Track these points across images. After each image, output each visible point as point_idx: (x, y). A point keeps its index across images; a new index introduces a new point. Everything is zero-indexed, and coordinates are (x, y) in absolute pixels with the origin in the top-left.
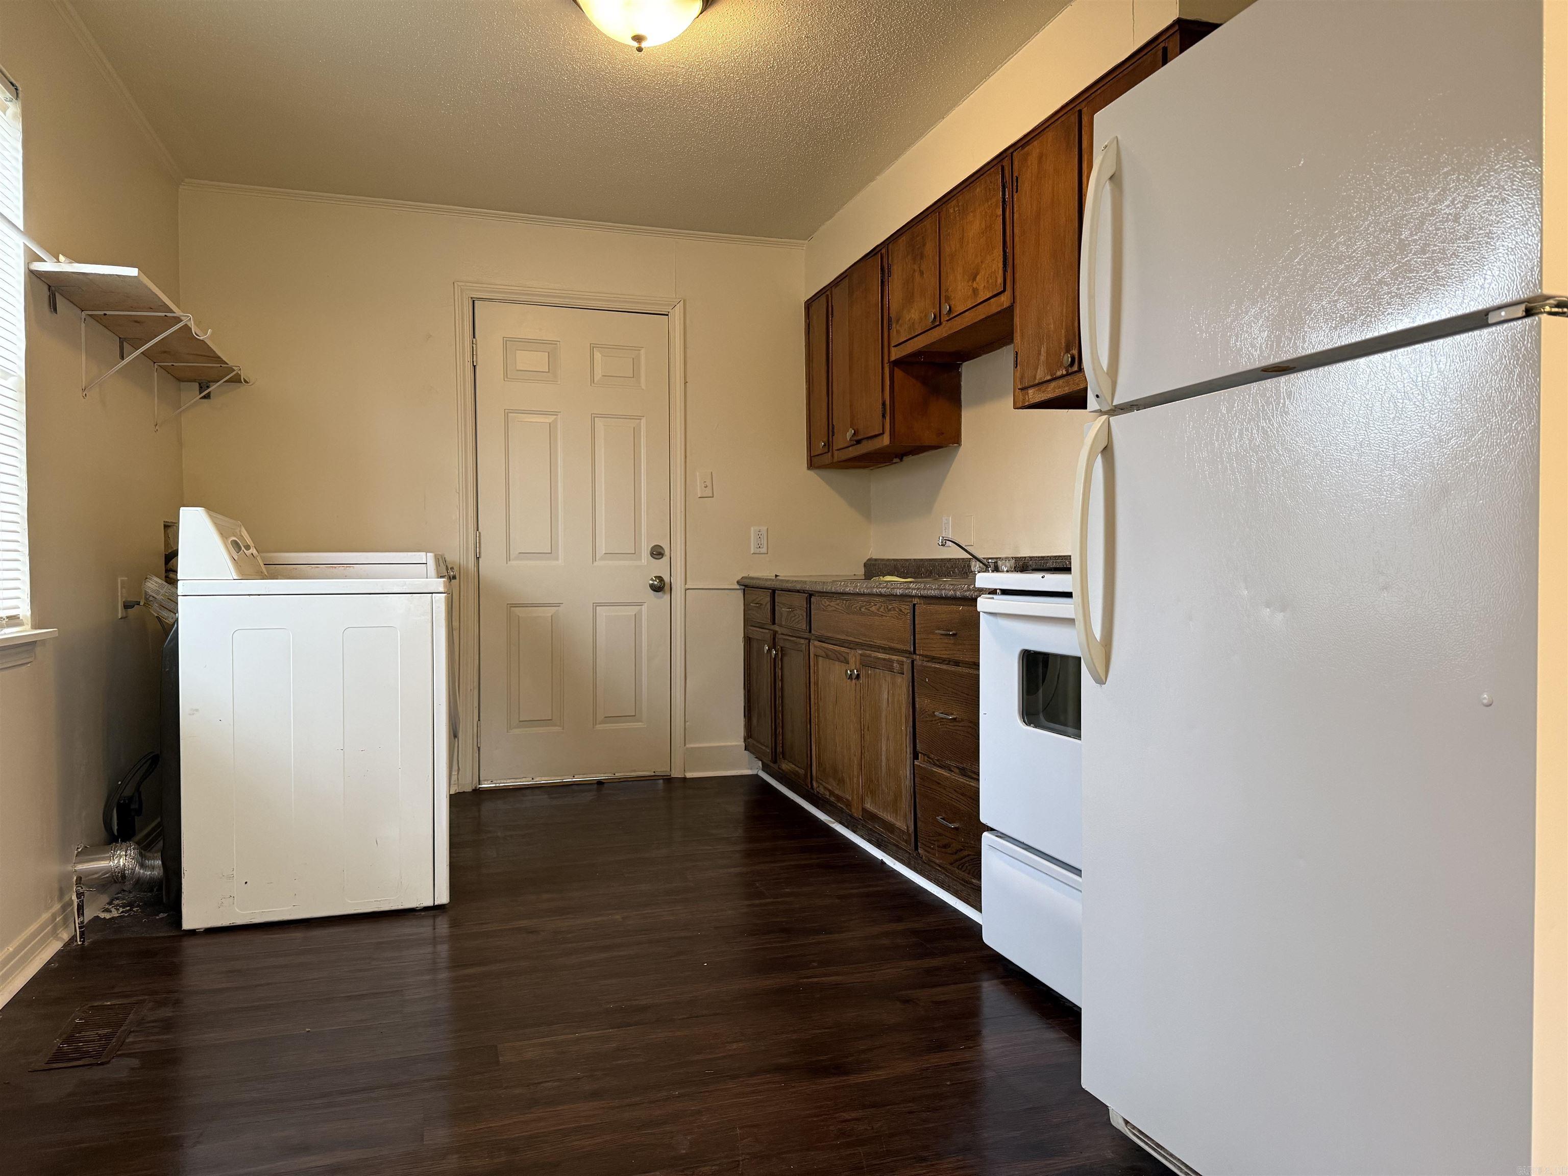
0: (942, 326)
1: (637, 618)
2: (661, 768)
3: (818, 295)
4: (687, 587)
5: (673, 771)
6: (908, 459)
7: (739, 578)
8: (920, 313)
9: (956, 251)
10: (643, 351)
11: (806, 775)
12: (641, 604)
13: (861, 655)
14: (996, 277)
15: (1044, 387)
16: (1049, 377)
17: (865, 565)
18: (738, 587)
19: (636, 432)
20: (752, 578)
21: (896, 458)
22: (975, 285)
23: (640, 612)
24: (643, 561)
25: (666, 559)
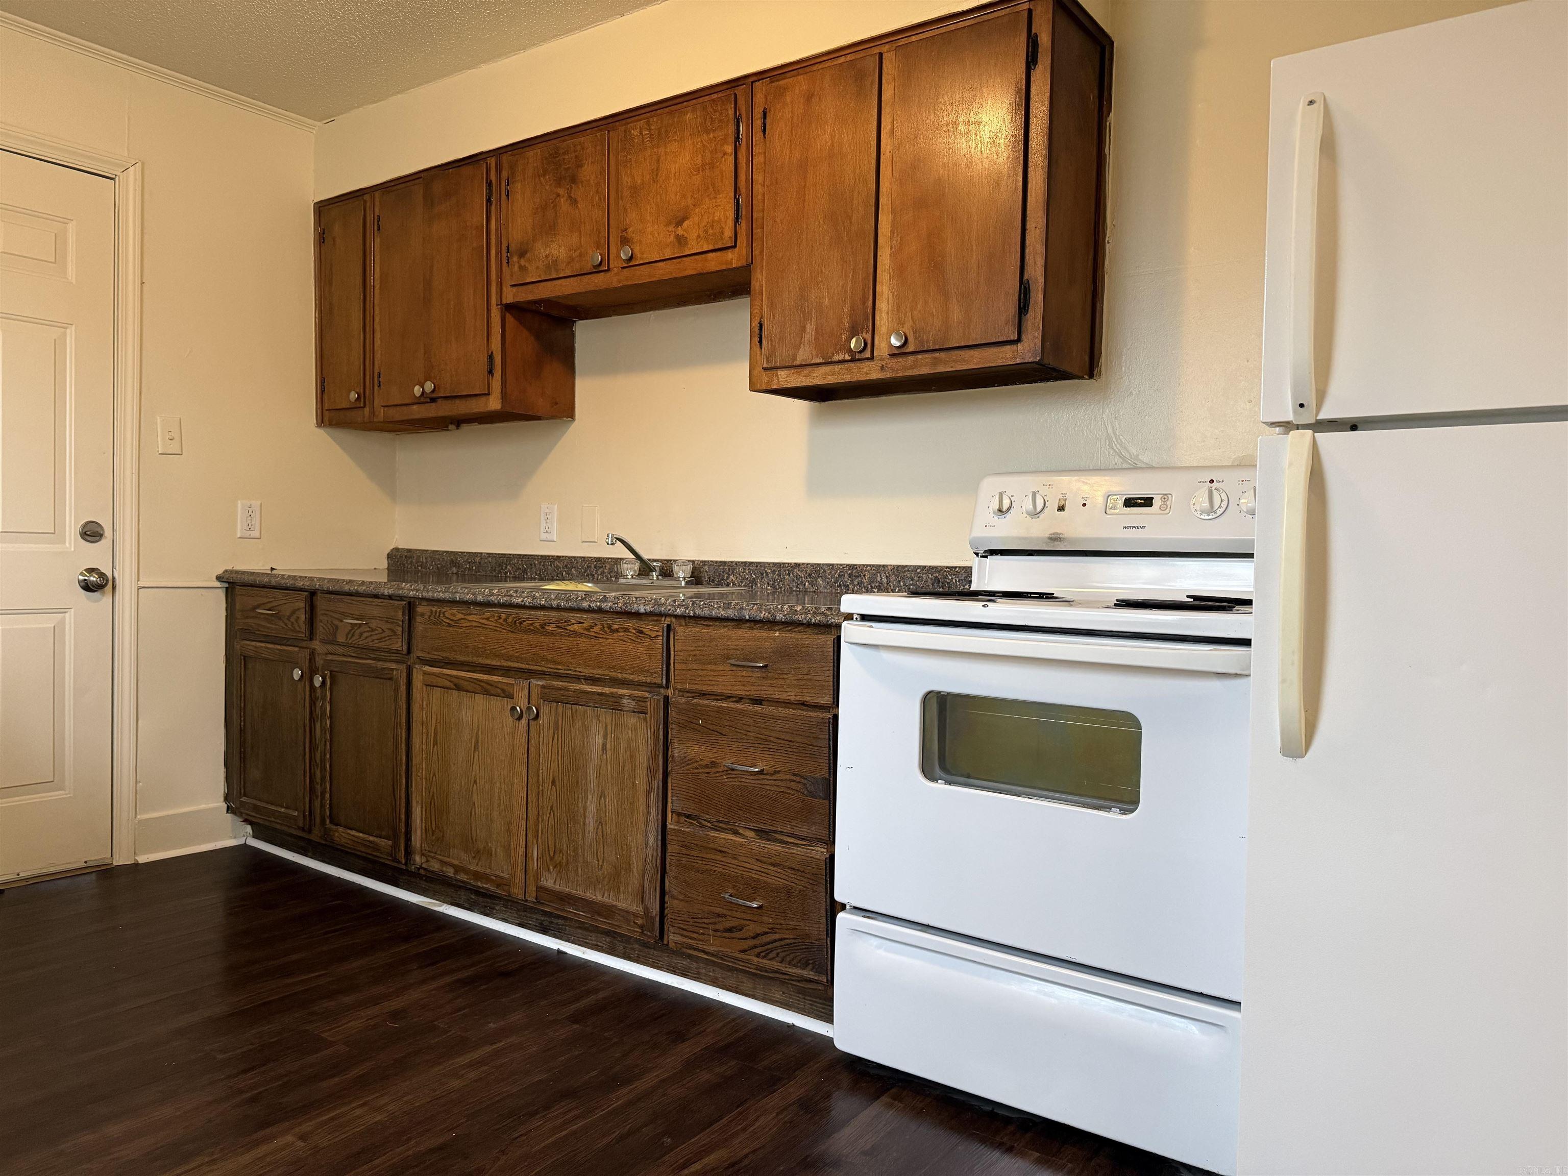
0: (608, 274)
1: (57, 632)
2: (97, 854)
3: (343, 198)
4: (141, 584)
5: (116, 856)
6: (465, 428)
7: (220, 571)
8: (570, 250)
9: (642, 184)
10: (71, 227)
11: (395, 846)
12: (63, 611)
13: (543, 687)
14: (722, 228)
15: (806, 371)
16: (821, 361)
17: (389, 556)
18: (218, 584)
19: (58, 346)
20: (237, 572)
21: (451, 424)
22: (680, 231)
23: (62, 622)
24: (67, 545)
25: (105, 543)
